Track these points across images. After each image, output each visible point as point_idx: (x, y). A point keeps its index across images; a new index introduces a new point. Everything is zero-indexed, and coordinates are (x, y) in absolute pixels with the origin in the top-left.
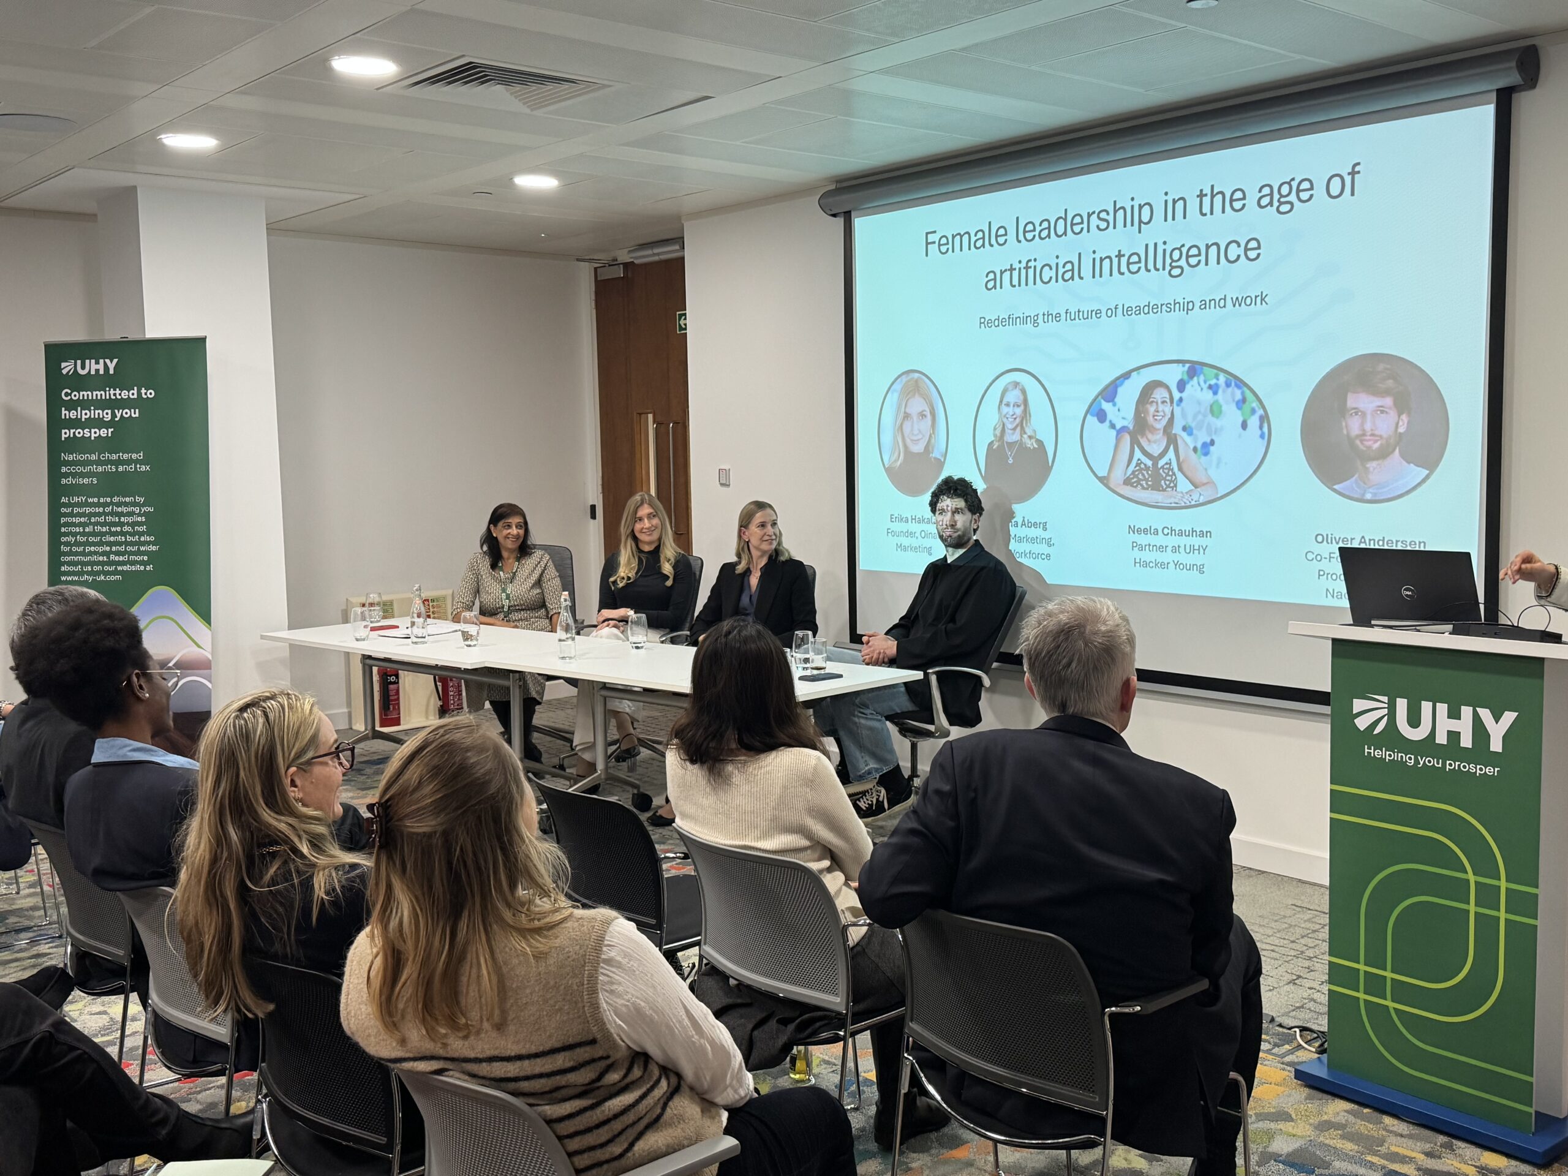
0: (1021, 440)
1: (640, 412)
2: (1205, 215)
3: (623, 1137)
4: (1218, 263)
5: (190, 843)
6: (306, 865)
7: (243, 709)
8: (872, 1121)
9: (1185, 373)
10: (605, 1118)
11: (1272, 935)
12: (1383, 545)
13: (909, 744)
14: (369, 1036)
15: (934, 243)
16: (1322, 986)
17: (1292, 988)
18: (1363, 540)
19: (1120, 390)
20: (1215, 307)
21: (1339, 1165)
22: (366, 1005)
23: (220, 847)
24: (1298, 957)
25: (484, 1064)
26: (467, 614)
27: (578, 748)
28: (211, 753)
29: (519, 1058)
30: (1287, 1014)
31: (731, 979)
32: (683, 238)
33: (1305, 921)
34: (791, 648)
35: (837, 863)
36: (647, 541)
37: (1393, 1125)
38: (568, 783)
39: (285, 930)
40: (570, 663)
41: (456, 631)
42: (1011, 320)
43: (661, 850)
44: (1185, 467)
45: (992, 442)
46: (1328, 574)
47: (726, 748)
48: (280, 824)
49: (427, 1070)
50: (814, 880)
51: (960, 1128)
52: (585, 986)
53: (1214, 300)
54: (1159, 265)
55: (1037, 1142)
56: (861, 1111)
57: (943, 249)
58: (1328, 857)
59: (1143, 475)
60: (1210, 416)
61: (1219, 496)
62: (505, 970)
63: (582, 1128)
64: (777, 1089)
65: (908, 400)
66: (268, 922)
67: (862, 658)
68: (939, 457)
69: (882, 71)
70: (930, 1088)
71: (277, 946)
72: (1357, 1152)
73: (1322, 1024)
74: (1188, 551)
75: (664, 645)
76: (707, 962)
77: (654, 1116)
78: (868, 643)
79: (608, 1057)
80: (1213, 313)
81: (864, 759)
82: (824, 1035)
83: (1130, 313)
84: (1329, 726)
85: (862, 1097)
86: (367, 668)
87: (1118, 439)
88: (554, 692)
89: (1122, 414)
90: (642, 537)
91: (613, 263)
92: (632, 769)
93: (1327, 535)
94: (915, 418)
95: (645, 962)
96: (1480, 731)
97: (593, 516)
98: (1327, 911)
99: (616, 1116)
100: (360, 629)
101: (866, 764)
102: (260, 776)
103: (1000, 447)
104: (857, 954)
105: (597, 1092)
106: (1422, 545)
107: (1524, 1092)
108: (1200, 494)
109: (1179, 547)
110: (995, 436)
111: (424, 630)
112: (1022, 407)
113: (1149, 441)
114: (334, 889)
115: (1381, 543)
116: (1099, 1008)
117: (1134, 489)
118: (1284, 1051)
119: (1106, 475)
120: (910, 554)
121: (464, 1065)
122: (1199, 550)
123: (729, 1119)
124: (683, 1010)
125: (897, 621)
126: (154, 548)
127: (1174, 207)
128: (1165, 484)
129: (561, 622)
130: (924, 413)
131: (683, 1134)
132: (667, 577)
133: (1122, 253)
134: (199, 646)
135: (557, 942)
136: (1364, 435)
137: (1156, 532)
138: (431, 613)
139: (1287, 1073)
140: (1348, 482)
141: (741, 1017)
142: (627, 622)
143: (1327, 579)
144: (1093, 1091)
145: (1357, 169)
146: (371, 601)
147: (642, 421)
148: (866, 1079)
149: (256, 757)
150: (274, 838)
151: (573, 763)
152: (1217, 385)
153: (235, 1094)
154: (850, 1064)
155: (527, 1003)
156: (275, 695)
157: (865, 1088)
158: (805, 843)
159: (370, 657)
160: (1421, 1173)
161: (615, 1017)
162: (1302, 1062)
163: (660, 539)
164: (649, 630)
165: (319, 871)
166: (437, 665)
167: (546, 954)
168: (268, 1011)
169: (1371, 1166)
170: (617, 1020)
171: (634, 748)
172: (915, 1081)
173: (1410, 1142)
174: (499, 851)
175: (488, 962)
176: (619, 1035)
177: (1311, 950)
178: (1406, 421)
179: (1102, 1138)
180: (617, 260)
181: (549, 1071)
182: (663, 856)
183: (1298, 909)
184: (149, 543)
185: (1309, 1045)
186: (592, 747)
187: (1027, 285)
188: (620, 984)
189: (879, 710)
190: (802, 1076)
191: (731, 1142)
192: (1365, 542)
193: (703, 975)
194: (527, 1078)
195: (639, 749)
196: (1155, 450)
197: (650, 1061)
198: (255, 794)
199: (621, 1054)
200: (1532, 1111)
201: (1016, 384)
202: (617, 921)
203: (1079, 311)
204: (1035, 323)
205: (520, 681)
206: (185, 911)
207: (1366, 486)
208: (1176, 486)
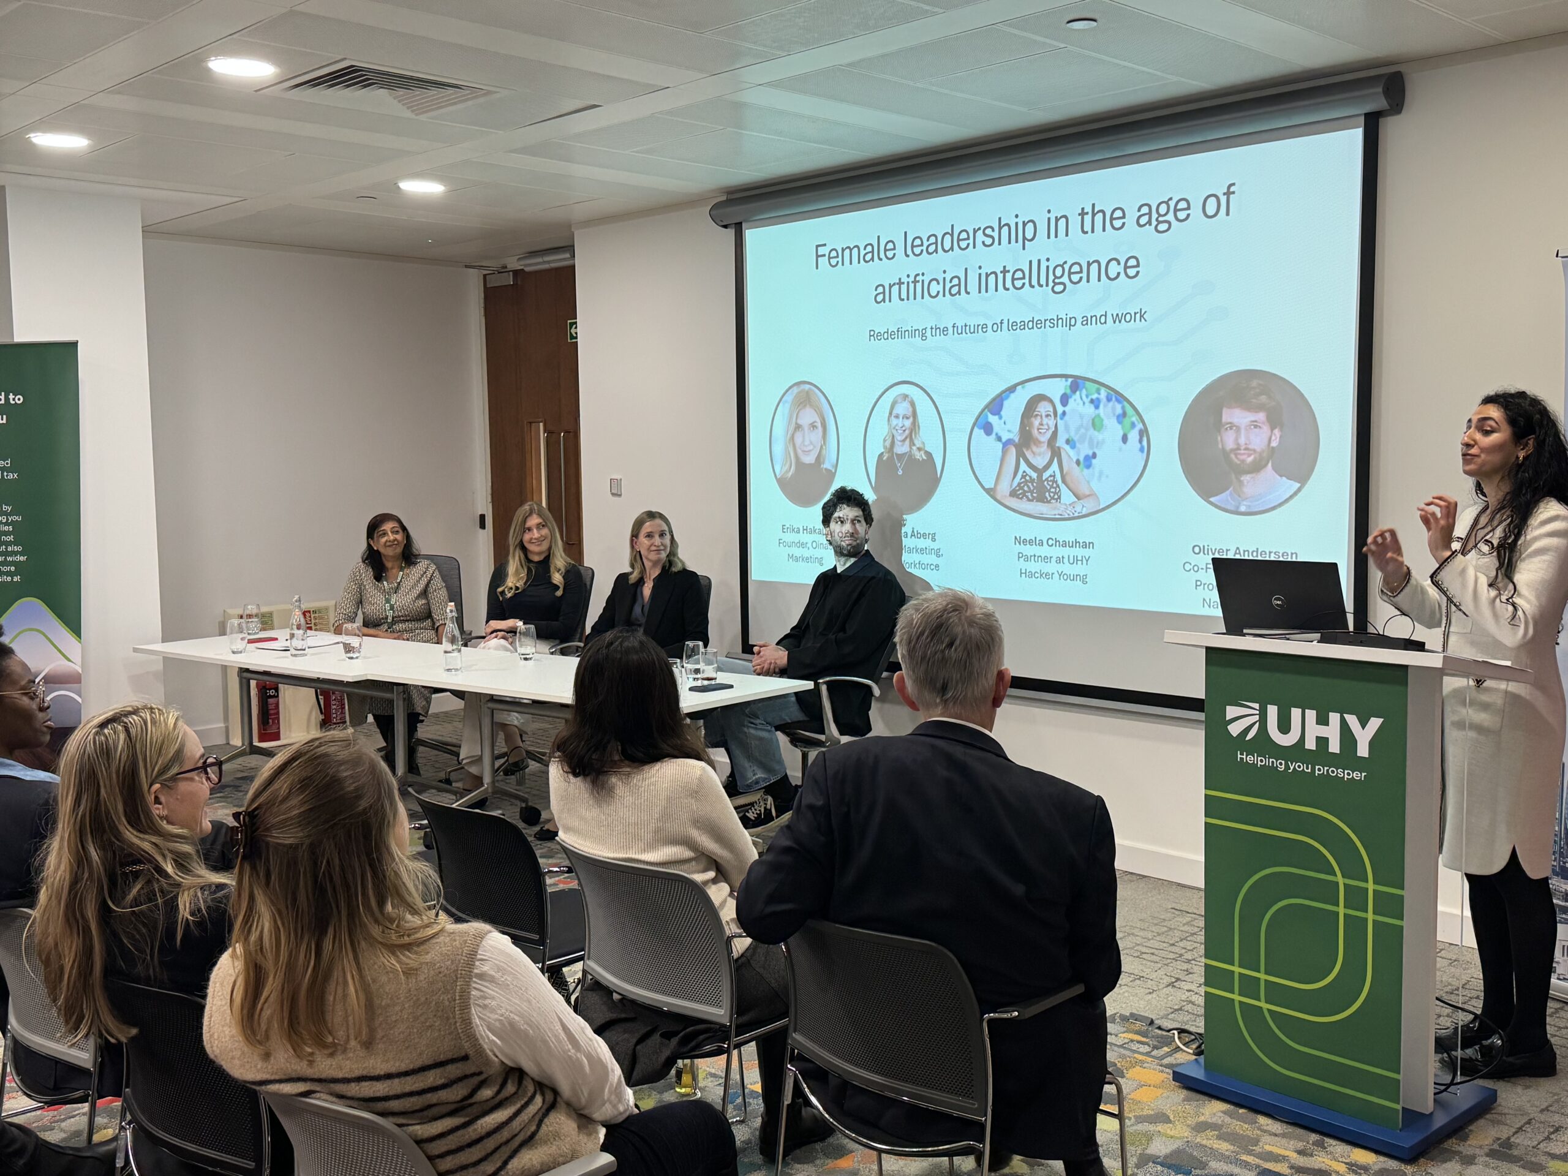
0: (910, 451)
1: (531, 420)
2: (1087, 233)
3: (497, 1155)
4: (1099, 280)
5: (50, 862)
6: (171, 884)
7: (103, 725)
8: (757, 1133)
9: (1068, 388)
10: (478, 1137)
11: (1152, 939)
12: (1257, 556)
13: (800, 754)
14: (233, 1058)
15: (824, 255)
16: (1200, 989)
17: (1172, 990)
18: (1238, 552)
19: (1006, 403)
20: (1096, 324)
21: (1215, 1166)
22: (230, 1027)
23: (81, 869)
24: (1177, 960)
25: (353, 1084)
26: (349, 626)
27: (464, 762)
28: (71, 772)
29: (389, 1076)
30: (1166, 1017)
31: (614, 994)
32: (574, 246)
33: (1184, 925)
34: (681, 658)
35: (722, 874)
36: (537, 551)
37: (1268, 1125)
38: (454, 797)
39: (148, 951)
40: (456, 675)
41: (338, 643)
42: (900, 333)
43: (546, 864)
44: (1068, 479)
45: (882, 453)
46: (1204, 584)
47: (609, 759)
48: (144, 843)
49: (293, 1093)
50: (698, 892)
51: (844, 1137)
52: (457, 1002)
53: (1095, 316)
54: (1043, 281)
55: (917, 1150)
56: (747, 1123)
57: (833, 262)
58: (1204, 860)
59: (1028, 486)
60: (1092, 429)
61: (1101, 507)
62: (374, 987)
63: (453, 1147)
64: (663, 1104)
65: (798, 412)
66: (131, 944)
67: (753, 669)
68: (831, 469)
69: (769, 84)
70: (814, 1100)
71: (140, 968)
72: (1232, 1152)
73: (1198, 1026)
74: (1071, 561)
75: (554, 656)
76: (591, 977)
77: (529, 1133)
78: (759, 653)
79: (480, 1073)
80: (1094, 329)
81: (752, 769)
82: (708, 1048)
83: (1014, 328)
84: (1204, 731)
85: (748, 1109)
86: (244, 681)
87: (1004, 452)
88: (440, 704)
89: (1008, 426)
90: (532, 548)
91: (503, 270)
92: (520, 783)
93: (1204, 546)
94: (806, 429)
95: (519, 976)
96: (1347, 737)
97: (483, 526)
98: (1203, 914)
99: (490, 1134)
100: (237, 641)
101: (755, 774)
102: (122, 793)
103: (891, 458)
104: (741, 965)
105: (469, 1110)
106: (1294, 556)
107: (1391, 1089)
108: (1083, 506)
109: (1063, 557)
110: (885, 447)
111: (303, 642)
112: (911, 419)
113: (1034, 453)
114: (199, 910)
115: (1255, 554)
116: (978, 1015)
117: (1019, 500)
118: (1163, 1053)
119: (992, 486)
120: (801, 564)
121: (332, 1085)
122: (1082, 560)
123: (606, 1136)
124: (559, 1024)
125: (789, 631)
126: (22, 558)
127: (1057, 224)
128: (1050, 496)
129: (447, 633)
130: (815, 424)
131: (558, 1151)
132: (557, 587)
133: (1007, 269)
134: (69, 660)
135: (428, 958)
136: (1238, 449)
137: (1041, 543)
138: (312, 625)
139: (1165, 1075)
140: (1224, 495)
141: (625, 1032)
142: (515, 633)
143: (1204, 589)
144: (972, 1098)
145: (1232, 189)
146: (248, 612)
147: (533, 429)
148: (753, 1091)
149: (118, 776)
150: (137, 857)
151: (461, 776)
152: (1098, 399)
153: (99, 1120)
154: (735, 1076)
155: (397, 1020)
156: (138, 709)
157: (751, 1101)
158: (688, 854)
159: (247, 670)
160: (1293, 1171)
161: (487, 1031)
162: (1181, 1064)
163: (550, 549)
164: (537, 641)
165: (184, 891)
166: (318, 678)
167: (416, 970)
168: (130, 1036)
169: (1246, 1165)
170: (490, 1035)
171: (523, 761)
172: (798, 1092)
173: (1284, 1141)
174: (368, 868)
175: (356, 979)
176: (492, 1051)
177: (1189, 953)
178: (1278, 436)
179: (981, 1144)
180: (506, 267)
181: (420, 1088)
182: (547, 870)
183: (1177, 912)
184: (14, 553)
185: (1187, 1047)
186: (479, 760)
187: (915, 299)
188: (493, 998)
189: (769, 720)
190: (688, 1090)
191: (607, 1158)
192: (1240, 553)
193: (586, 990)
194: (397, 1097)
195: (527, 762)
196: (1041, 463)
197: (525, 1077)
198: (116, 813)
199: (494, 1070)
200: (1399, 1107)
201: (905, 397)
202: (490, 934)
203: (966, 326)
204: (923, 336)
205: (405, 694)
206: (45, 934)
207: (1240, 499)
208: (1059, 497)
